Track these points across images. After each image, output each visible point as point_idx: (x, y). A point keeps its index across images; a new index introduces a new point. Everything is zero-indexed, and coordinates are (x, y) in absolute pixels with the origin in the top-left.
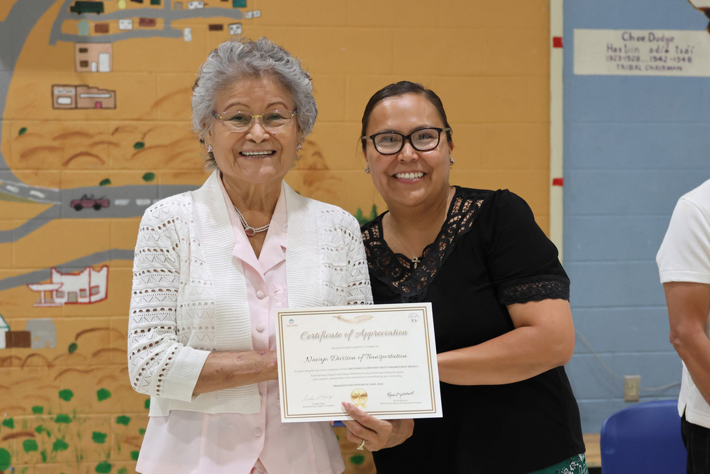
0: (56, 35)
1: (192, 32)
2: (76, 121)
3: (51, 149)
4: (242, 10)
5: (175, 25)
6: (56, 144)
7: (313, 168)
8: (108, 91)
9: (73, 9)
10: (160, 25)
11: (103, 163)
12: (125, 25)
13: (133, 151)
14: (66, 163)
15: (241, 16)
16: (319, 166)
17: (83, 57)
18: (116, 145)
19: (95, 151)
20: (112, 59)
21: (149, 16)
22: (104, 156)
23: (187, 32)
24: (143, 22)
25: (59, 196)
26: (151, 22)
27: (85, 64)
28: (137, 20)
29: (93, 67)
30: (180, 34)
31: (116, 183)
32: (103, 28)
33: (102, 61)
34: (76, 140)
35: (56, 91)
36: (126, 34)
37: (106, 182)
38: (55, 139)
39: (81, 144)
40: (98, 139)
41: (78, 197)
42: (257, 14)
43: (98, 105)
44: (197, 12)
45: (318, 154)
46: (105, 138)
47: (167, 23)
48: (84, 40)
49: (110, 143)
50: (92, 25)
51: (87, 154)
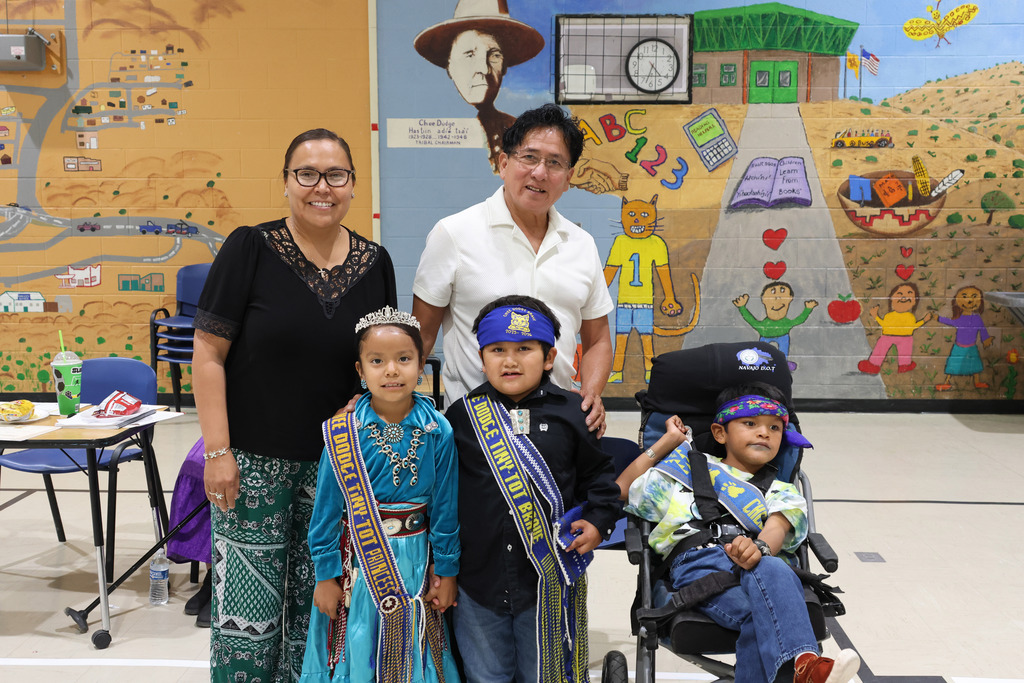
0: (65, 127)
1: (145, 124)
2: (78, 178)
3: (65, 195)
4: (175, 110)
5: (135, 120)
6: (68, 192)
7: (222, 206)
8: (97, 160)
9: (74, 111)
10: (126, 120)
11: (96, 203)
12: (105, 120)
13: (113, 196)
14: (74, 203)
15: (174, 113)
16: (226, 205)
17: (81, 140)
18: (103, 192)
19: (90, 196)
20: (98, 140)
21: (119, 115)
22: (96, 200)
23: (142, 123)
24: (115, 118)
25: (71, 223)
26: (121, 118)
27: (82, 144)
28: (112, 117)
29: (87, 146)
30: (138, 125)
31: (103, 215)
32: (92, 123)
33: (92, 142)
34: (80, 190)
35: (66, 160)
36: (106, 126)
37: (98, 214)
38: (67, 189)
39: (83, 192)
40: (91, 189)
41: (82, 224)
42: (184, 112)
43: (91, 169)
44: (147, 112)
45: (224, 198)
46: (96, 188)
47: (130, 119)
48: (82, 130)
49: (99, 191)
50: (85, 121)
51: (86, 198)
